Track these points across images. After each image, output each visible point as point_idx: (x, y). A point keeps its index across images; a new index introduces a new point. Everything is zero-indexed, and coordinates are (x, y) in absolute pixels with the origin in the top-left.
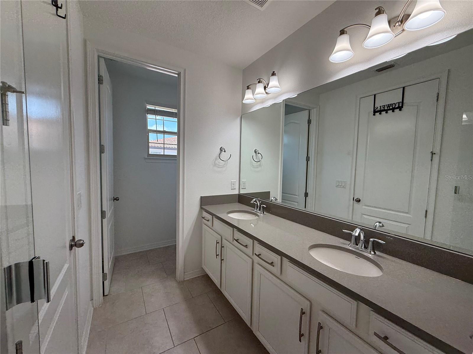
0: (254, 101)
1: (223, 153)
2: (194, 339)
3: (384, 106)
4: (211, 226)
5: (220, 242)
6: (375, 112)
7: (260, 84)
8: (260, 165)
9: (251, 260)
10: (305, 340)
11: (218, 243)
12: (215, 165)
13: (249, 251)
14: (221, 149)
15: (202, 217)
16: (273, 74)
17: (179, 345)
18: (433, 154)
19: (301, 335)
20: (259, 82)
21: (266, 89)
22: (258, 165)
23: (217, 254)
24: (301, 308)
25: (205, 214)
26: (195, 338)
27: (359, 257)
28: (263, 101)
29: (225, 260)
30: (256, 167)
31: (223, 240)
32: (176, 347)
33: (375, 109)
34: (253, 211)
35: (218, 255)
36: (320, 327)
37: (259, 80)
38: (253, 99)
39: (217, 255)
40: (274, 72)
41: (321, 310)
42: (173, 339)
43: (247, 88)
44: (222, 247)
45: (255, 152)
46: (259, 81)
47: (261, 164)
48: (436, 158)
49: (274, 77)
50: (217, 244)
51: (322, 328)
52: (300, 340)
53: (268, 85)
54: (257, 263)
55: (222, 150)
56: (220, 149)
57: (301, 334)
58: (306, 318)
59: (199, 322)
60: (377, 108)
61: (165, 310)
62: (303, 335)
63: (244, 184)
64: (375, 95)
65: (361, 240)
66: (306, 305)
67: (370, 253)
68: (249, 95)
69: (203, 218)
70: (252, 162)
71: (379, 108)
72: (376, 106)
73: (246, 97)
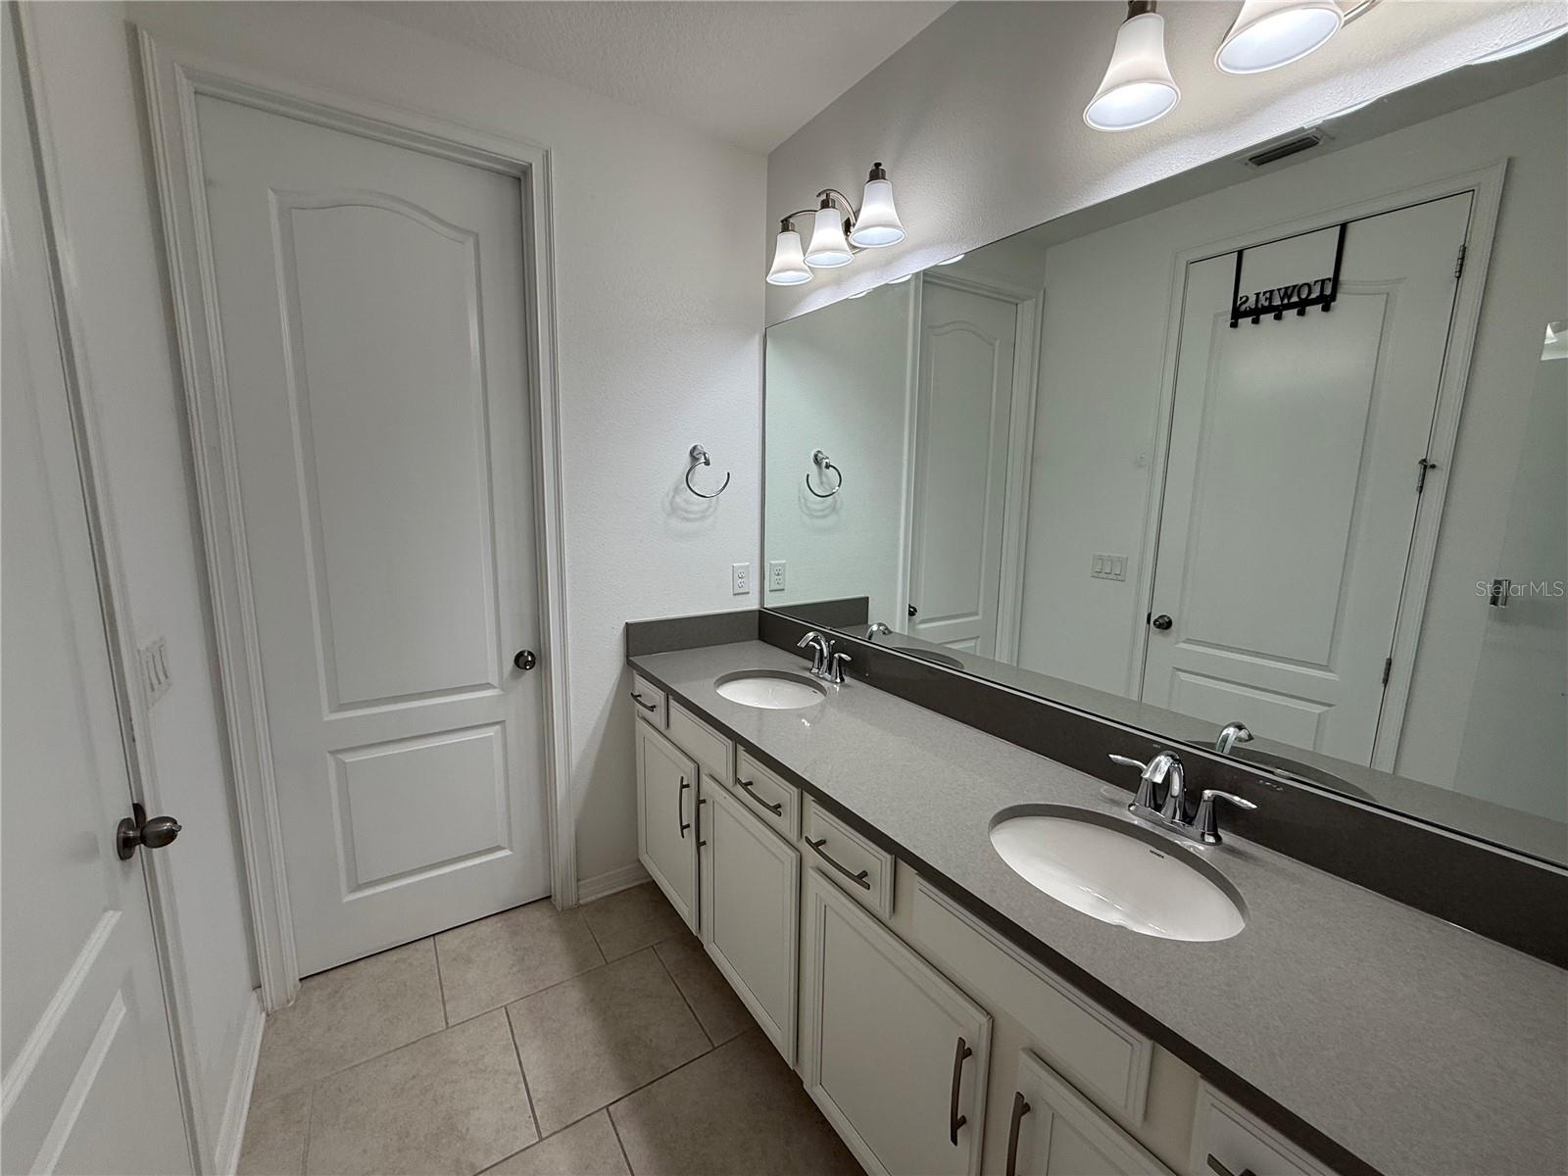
0: (807, 276)
1: (701, 467)
2: (608, 1110)
3: (1272, 292)
4: (662, 727)
5: (693, 785)
6: (1237, 314)
7: (829, 211)
8: (834, 509)
9: (793, 855)
10: (969, 1137)
11: (687, 786)
12: (674, 510)
13: (787, 824)
14: (694, 455)
15: (632, 694)
16: (877, 174)
17: (554, 1133)
18: (1426, 466)
19: (957, 1123)
20: (825, 205)
21: (852, 229)
22: (827, 508)
23: (684, 824)
24: (960, 1038)
25: (642, 685)
26: (611, 1108)
27: (1162, 853)
28: (840, 277)
29: (710, 843)
30: (820, 514)
31: (705, 779)
32: (546, 1141)
33: (1239, 303)
34: (807, 674)
35: (688, 826)
36: (1022, 1107)
37: (824, 197)
38: (802, 270)
39: (683, 828)
40: (880, 164)
41: (1024, 1049)
42: (538, 1114)
43: (784, 225)
44: (700, 802)
45: (817, 461)
46: (823, 201)
47: (838, 505)
48: (1436, 481)
49: (879, 185)
50: (684, 790)
51: (1029, 1109)
52: (954, 1140)
53: (856, 214)
54: (812, 868)
55: (698, 459)
56: (692, 453)
57: (959, 1117)
58: (975, 1069)
59: (624, 1047)
60: (1244, 299)
61: (513, 1012)
62: (964, 1121)
63: (778, 575)
64: (1240, 253)
65: (1172, 796)
66: (975, 1027)
67: (1202, 841)
68: (788, 253)
69: (635, 697)
70: (805, 500)
71: (1253, 299)
72: (1240, 295)
73: (779, 260)
